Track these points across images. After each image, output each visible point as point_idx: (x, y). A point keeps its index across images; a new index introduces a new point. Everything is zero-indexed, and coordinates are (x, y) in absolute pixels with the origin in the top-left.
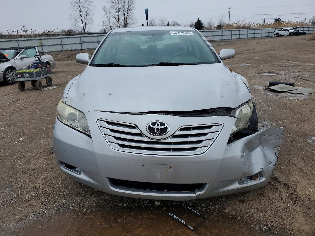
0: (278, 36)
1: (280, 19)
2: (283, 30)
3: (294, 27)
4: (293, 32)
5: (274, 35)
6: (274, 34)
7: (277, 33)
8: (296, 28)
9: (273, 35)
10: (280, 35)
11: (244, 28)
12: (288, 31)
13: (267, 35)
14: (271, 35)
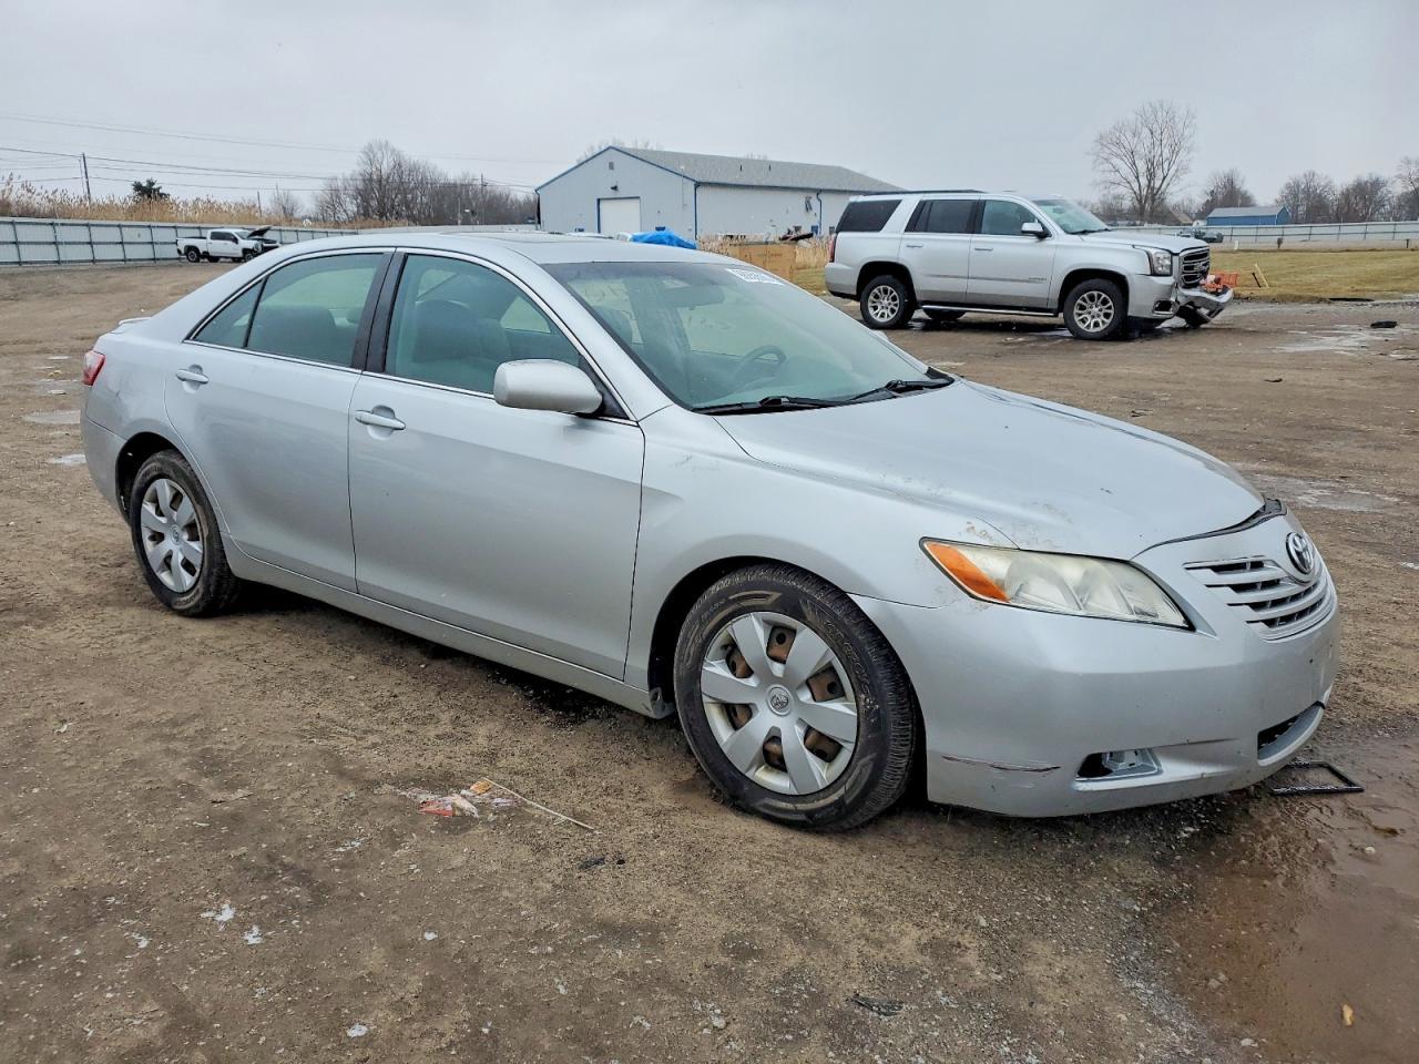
0: (198, 261)
1: (154, 187)
2: (216, 236)
3: (257, 228)
4: (256, 245)
5: (177, 255)
6: (179, 252)
7: (190, 249)
8: (261, 232)
9: (171, 252)
10: (206, 255)
11: (29, 216)
12: (235, 240)
13: (146, 252)
14: (163, 251)
